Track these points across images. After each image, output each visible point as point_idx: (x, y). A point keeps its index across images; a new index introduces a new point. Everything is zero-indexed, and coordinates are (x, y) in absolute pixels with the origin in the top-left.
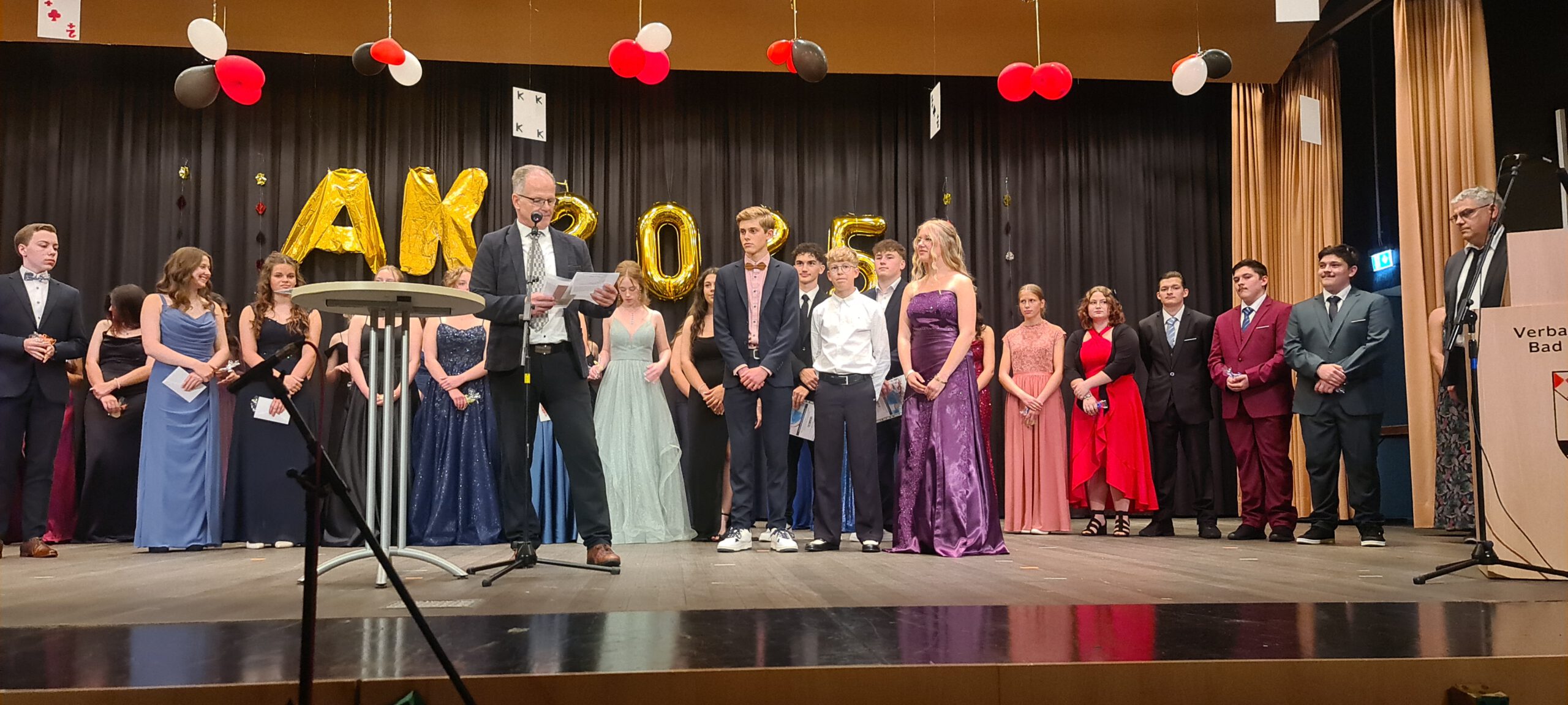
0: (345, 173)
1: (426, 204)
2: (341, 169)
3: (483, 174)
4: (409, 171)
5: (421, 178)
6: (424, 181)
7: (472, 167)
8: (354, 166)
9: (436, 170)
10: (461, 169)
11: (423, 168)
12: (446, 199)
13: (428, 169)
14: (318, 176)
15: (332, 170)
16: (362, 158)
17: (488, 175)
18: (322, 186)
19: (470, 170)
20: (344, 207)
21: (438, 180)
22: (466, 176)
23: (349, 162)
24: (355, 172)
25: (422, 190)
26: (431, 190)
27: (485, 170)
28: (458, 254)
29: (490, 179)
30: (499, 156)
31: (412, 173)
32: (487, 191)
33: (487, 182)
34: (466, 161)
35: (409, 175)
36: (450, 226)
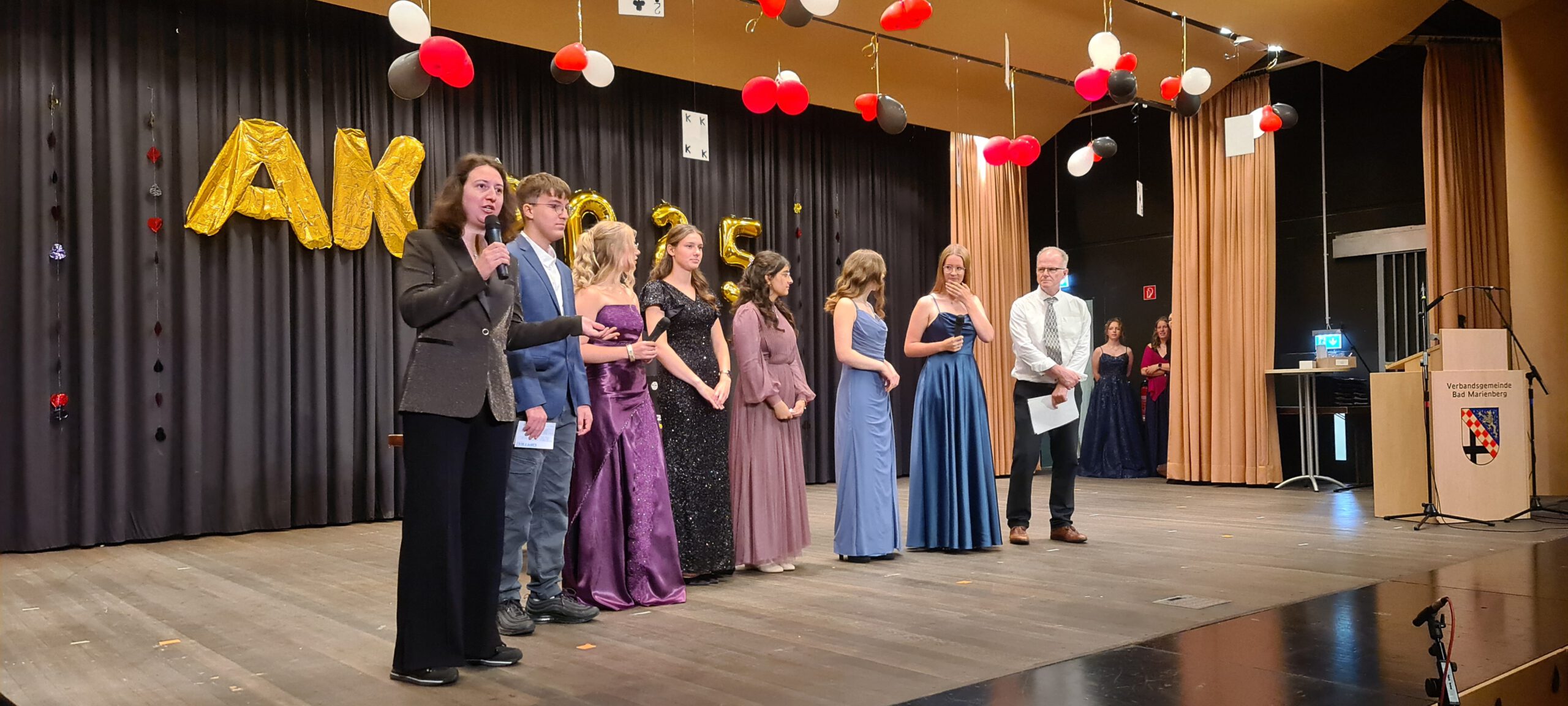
0: (262, 124)
1: (358, 171)
2: (255, 119)
4: (336, 132)
5: (351, 140)
6: (355, 145)
7: (405, 134)
8: (273, 117)
9: (365, 134)
10: (391, 137)
11: (351, 129)
12: (378, 168)
14: (229, 125)
15: (244, 120)
16: (282, 109)
17: (424, 147)
18: (234, 138)
19: (402, 137)
20: (263, 165)
21: (369, 145)
22: (398, 144)
23: (265, 112)
24: (277, 125)
25: (354, 154)
26: (362, 156)
27: (419, 139)
28: (396, 229)
29: (426, 151)
30: (432, 125)
31: (340, 134)
32: (424, 164)
33: (423, 153)
34: (397, 128)
35: (336, 134)
36: (385, 197)
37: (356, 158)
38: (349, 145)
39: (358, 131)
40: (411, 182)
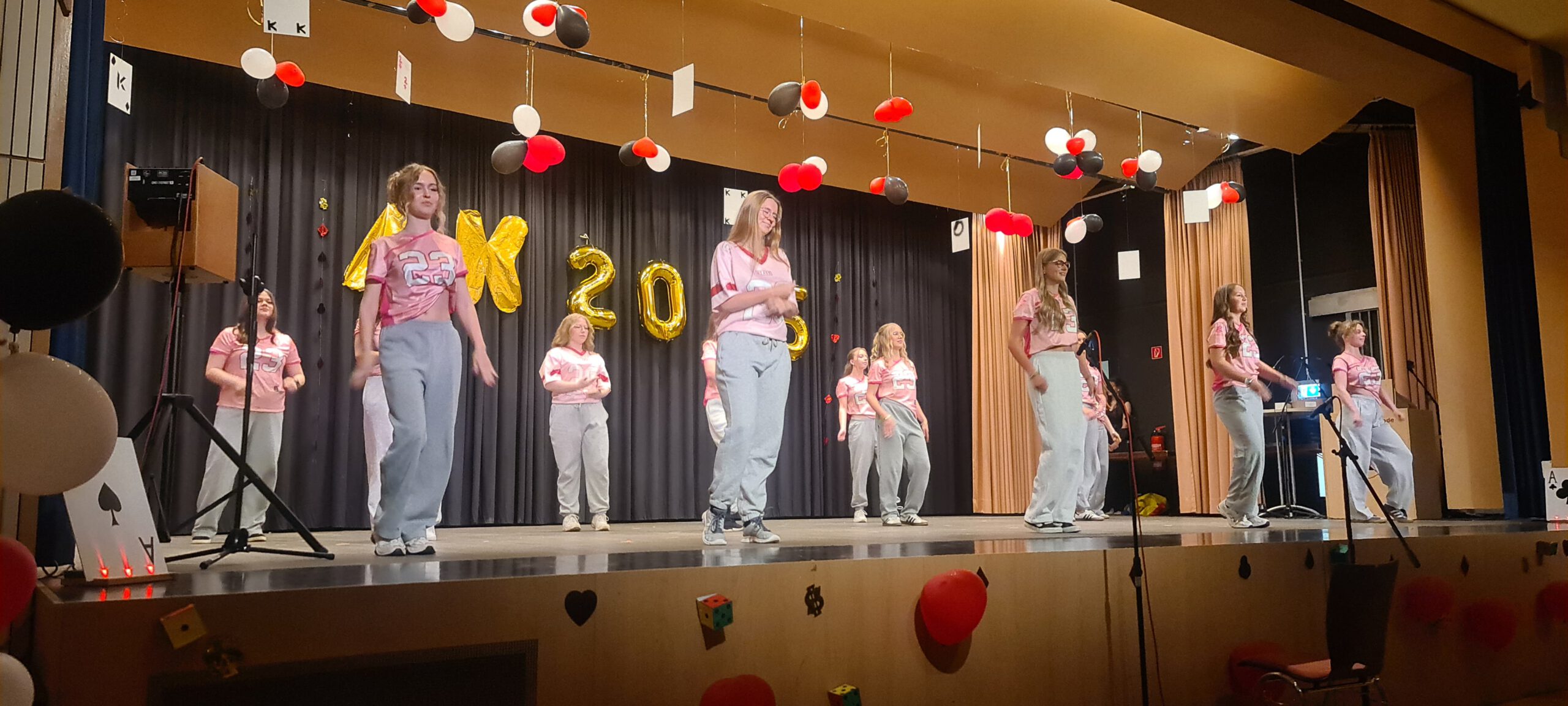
1: (475, 243)
4: (459, 212)
5: (470, 219)
6: (472, 222)
7: (513, 214)
9: (481, 214)
11: (470, 211)
12: (490, 241)
17: (528, 224)
18: (382, 217)
19: (510, 217)
21: (484, 223)
22: (506, 222)
25: (471, 230)
26: (478, 232)
27: (524, 219)
28: (503, 289)
29: (528, 227)
30: (535, 206)
31: (461, 215)
32: (527, 237)
33: (527, 229)
34: (506, 209)
35: (459, 215)
36: (495, 263)
37: (474, 233)
38: (468, 223)
39: (476, 212)
40: (516, 252)
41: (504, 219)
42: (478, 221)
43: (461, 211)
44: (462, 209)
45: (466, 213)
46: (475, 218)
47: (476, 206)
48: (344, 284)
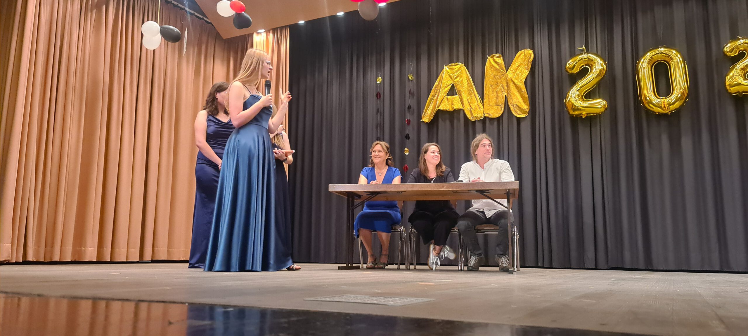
0: (453, 66)
1: (498, 75)
2: (450, 64)
3: (531, 52)
4: (487, 58)
5: (494, 61)
6: (496, 62)
7: (524, 49)
8: (458, 61)
9: (503, 55)
11: (495, 55)
12: (509, 70)
13: (498, 55)
14: (439, 70)
15: (446, 66)
16: (462, 56)
17: (534, 52)
18: (441, 76)
19: (523, 51)
20: (453, 84)
21: (504, 60)
22: (520, 55)
23: (455, 60)
24: (458, 64)
25: (495, 67)
26: (500, 67)
27: (531, 49)
28: (518, 102)
32: (533, 61)
33: (534, 56)
34: (521, 46)
35: (488, 60)
36: (511, 85)
37: (497, 69)
38: (493, 63)
40: (526, 74)
41: (517, 55)
42: (500, 60)
43: (489, 57)
44: (489, 56)
45: (492, 58)
46: (498, 58)
47: (500, 51)
48: (421, 120)
